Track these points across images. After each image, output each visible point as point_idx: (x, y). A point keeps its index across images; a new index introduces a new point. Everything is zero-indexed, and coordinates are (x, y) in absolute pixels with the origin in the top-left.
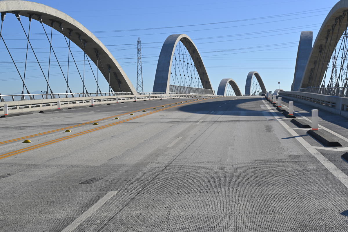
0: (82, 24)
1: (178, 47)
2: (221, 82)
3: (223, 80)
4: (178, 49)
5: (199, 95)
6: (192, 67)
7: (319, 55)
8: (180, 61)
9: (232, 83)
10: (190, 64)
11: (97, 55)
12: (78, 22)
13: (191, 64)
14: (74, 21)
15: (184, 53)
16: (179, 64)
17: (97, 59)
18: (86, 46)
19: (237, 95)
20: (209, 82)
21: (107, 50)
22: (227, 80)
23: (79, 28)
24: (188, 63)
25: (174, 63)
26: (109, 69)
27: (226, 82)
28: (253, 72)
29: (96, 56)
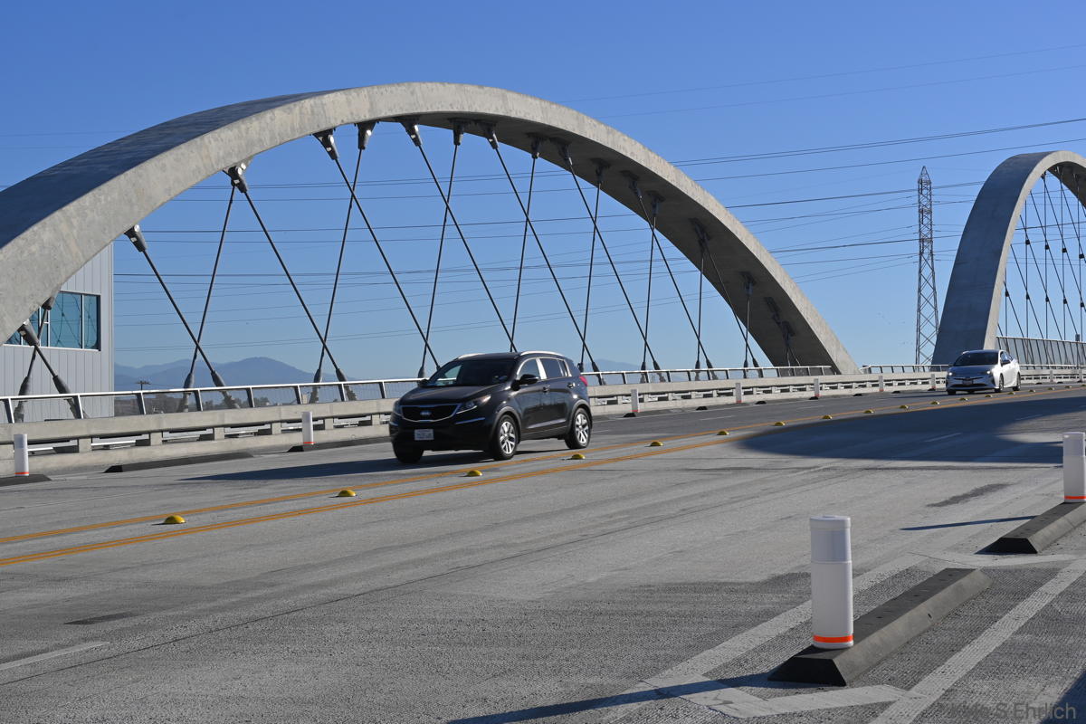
0: (640, 142)
11: (702, 243)
12: (626, 138)
14: (611, 135)
17: (703, 256)
18: (657, 212)
21: (738, 222)
23: (629, 156)
29: (698, 245)
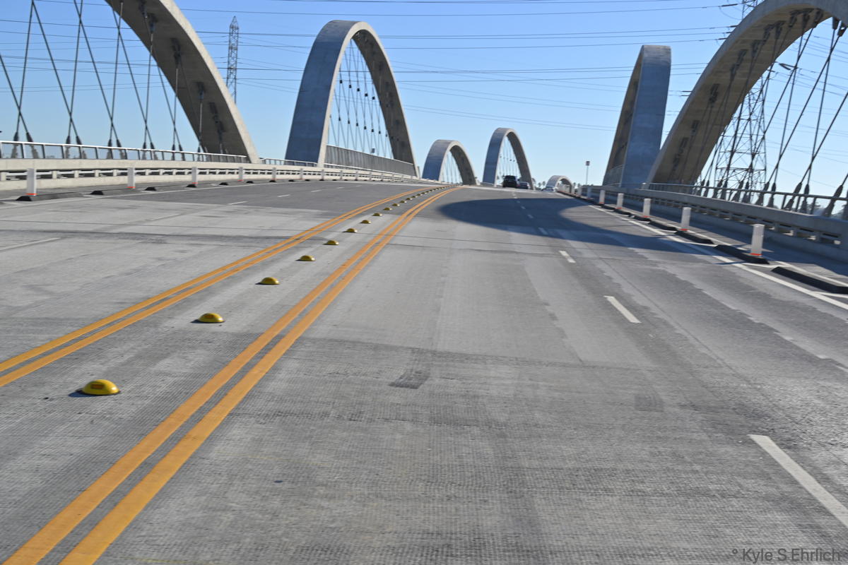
1: (348, 53)
2: (433, 146)
3: (437, 142)
4: (348, 57)
5: (395, 176)
6: (374, 106)
7: (709, 109)
8: (350, 87)
9: (458, 153)
10: (370, 96)
11: (177, 57)
13: (374, 98)
15: (360, 69)
16: (347, 95)
17: (177, 67)
19: (465, 182)
20: (409, 145)
22: (448, 143)
24: (366, 95)
25: (338, 94)
26: (201, 94)
27: (446, 149)
28: (505, 130)
29: (173, 59)
